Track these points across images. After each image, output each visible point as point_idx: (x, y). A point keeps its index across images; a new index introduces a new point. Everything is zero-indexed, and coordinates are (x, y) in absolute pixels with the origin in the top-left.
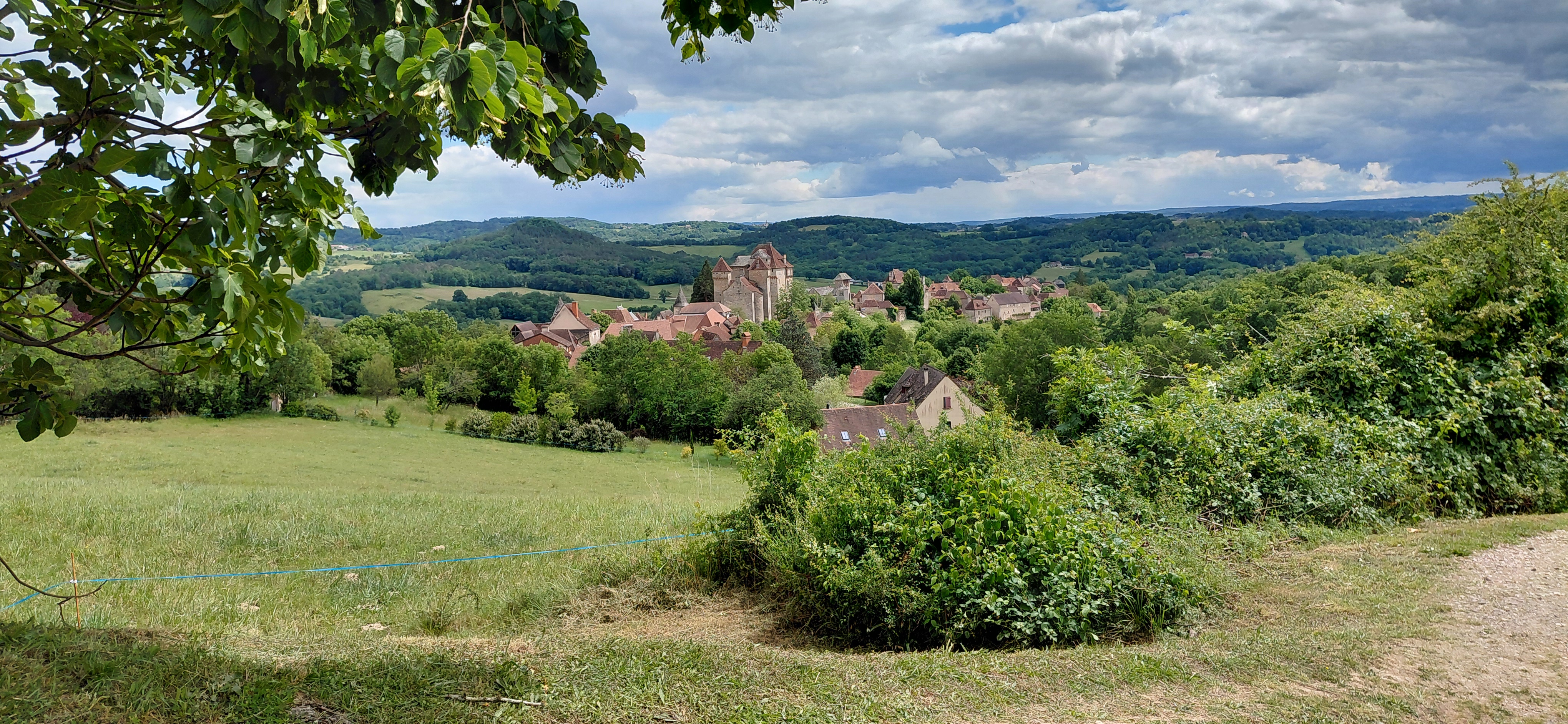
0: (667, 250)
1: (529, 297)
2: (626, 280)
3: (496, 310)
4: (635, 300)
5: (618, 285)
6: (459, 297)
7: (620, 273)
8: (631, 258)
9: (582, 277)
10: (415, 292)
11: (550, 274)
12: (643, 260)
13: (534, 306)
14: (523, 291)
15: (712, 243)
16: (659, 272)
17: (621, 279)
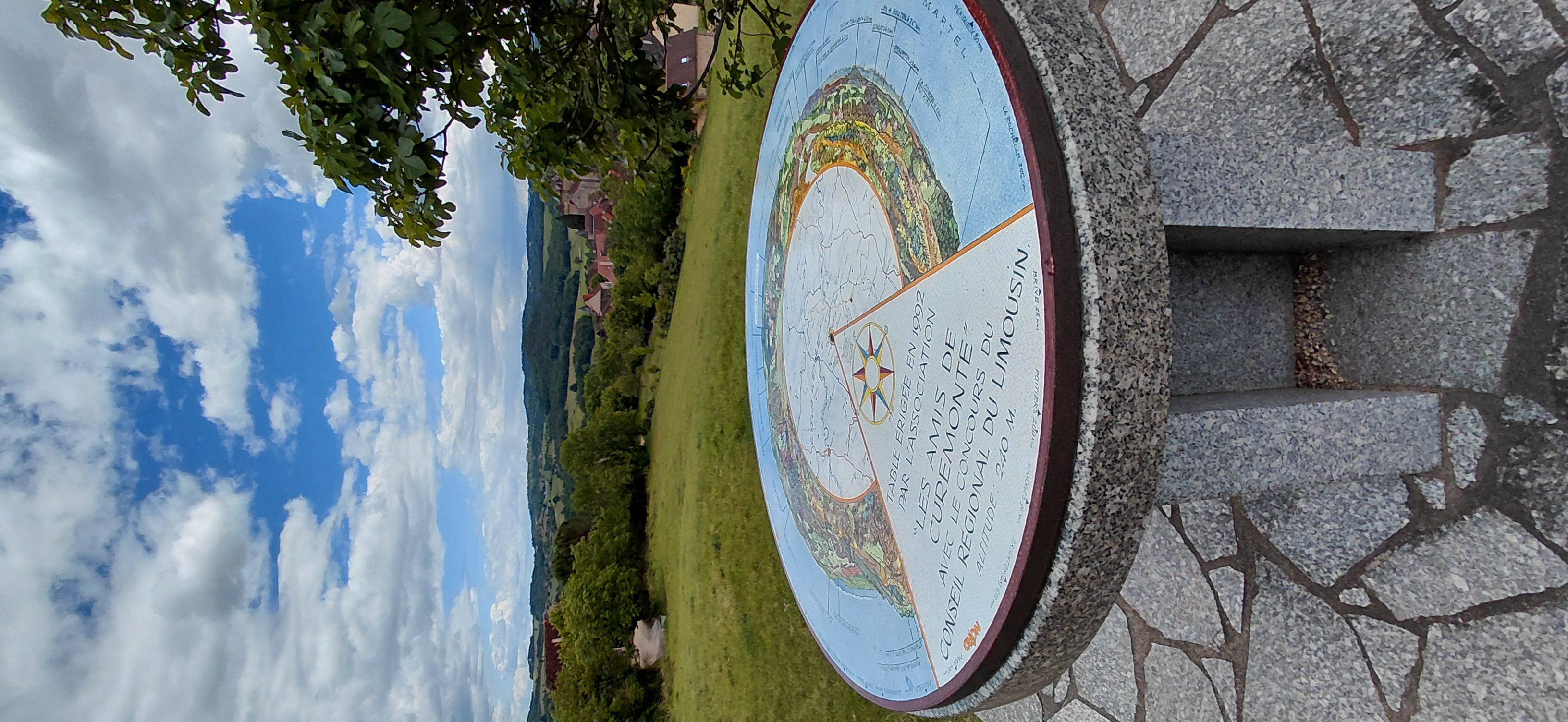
0: (546, 258)
1: (575, 346)
2: (566, 285)
3: (584, 367)
4: (580, 280)
5: (569, 290)
6: (574, 388)
7: (561, 289)
8: (551, 282)
9: (563, 312)
10: (570, 415)
11: (561, 333)
12: (552, 274)
13: (582, 343)
14: (572, 349)
15: (542, 228)
16: (562, 263)
17: (565, 288)
